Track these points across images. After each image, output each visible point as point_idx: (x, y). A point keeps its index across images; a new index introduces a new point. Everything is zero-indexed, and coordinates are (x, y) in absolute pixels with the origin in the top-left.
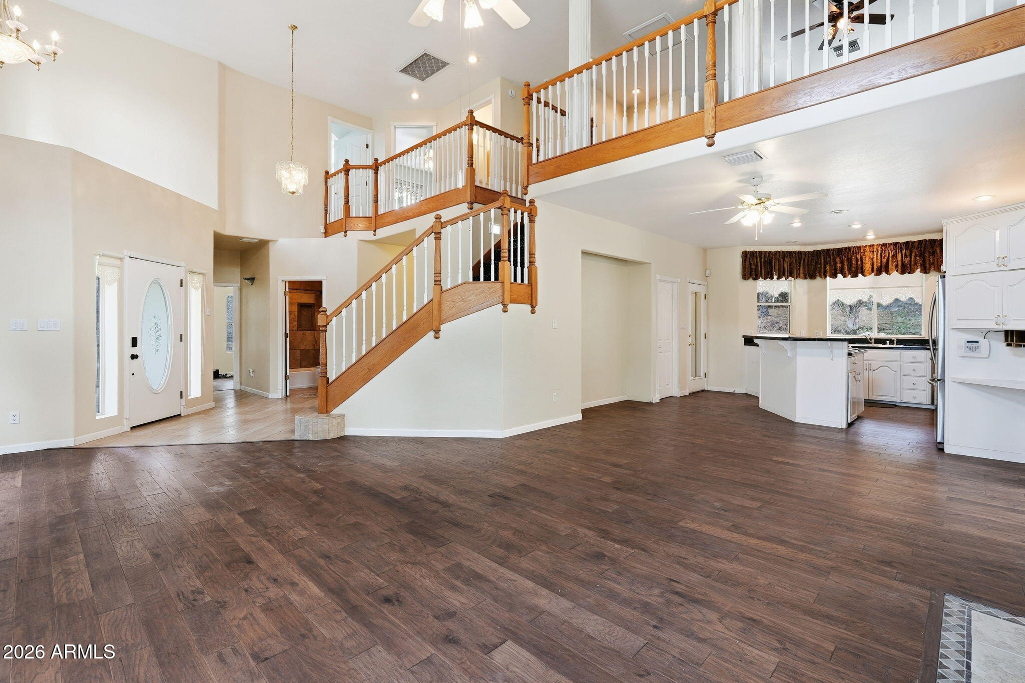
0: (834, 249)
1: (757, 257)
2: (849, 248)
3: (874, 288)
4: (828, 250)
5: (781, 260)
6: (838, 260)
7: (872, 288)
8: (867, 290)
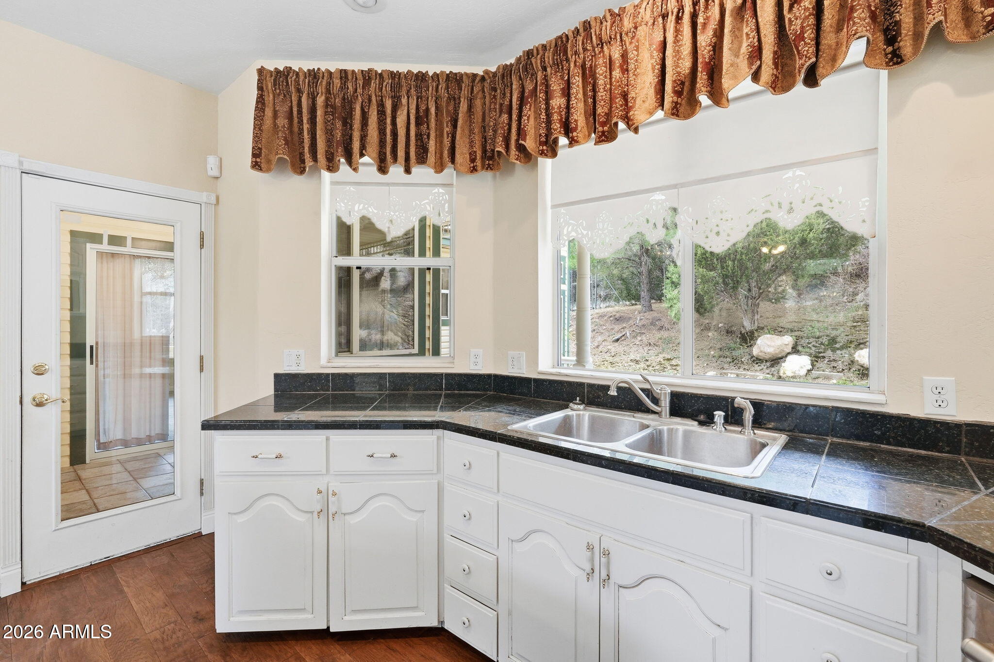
1: (299, 91)
3: (683, 185)
5: (388, 104)
6: (556, 86)
7: (675, 186)
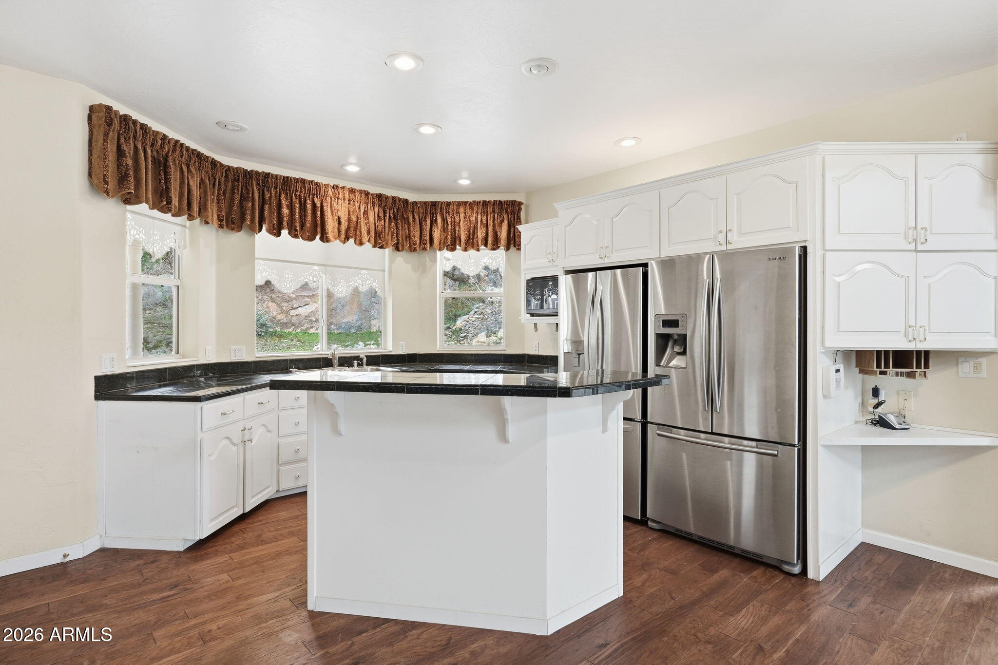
0: (277, 176)
2: (303, 181)
3: (328, 266)
4: (267, 175)
5: (185, 168)
6: (284, 202)
7: (324, 265)
8: (316, 267)
